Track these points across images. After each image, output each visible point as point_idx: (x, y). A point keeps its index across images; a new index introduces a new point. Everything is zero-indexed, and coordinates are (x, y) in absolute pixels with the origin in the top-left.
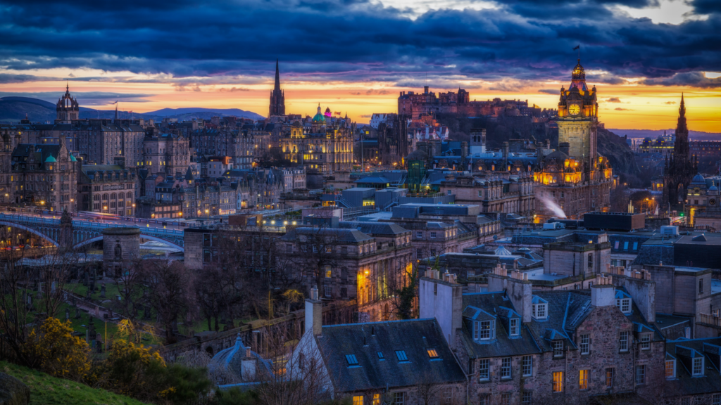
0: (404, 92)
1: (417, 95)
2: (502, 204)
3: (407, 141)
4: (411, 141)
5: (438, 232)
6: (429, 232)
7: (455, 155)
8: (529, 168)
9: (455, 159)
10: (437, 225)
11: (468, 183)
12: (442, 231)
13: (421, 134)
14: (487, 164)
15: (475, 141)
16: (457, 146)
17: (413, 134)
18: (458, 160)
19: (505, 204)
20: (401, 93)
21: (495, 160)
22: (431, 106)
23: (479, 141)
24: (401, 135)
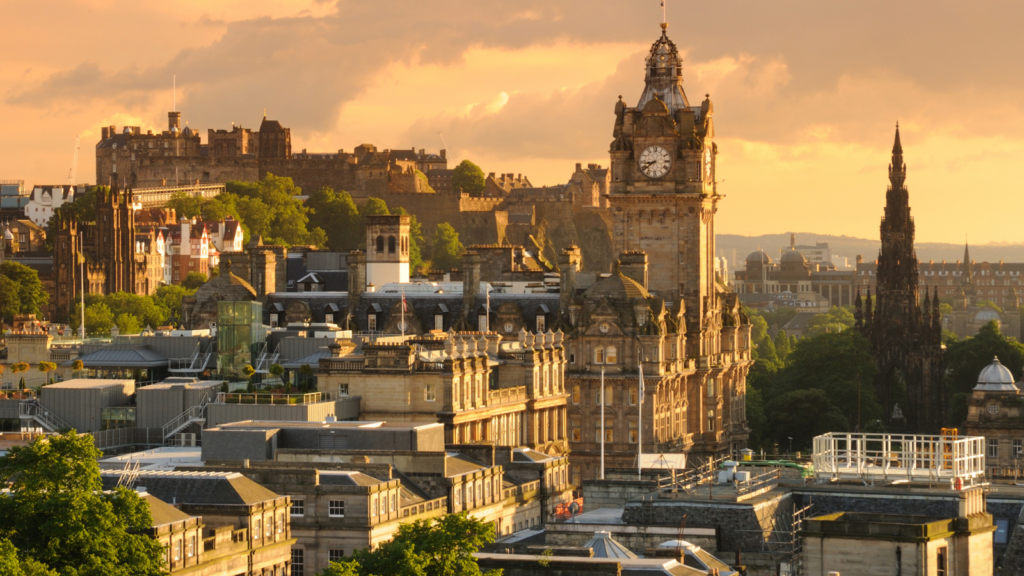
0: (112, 129)
1: (149, 136)
2: (485, 422)
3: (134, 262)
4: (145, 262)
5: (351, 500)
6: (326, 500)
7: (325, 290)
8: (541, 319)
9: (331, 300)
10: (346, 479)
11: (397, 363)
12: (361, 498)
13: (170, 241)
14: (423, 313)
15: (380, 249)
16: (332, 264)
17: (148, 243)
18: (338, 301)
19: (494, 422)
20: (104, 131)
21: (444, 301)
22: (188, 167)
23: (392, 249)
24: (117, 245)
